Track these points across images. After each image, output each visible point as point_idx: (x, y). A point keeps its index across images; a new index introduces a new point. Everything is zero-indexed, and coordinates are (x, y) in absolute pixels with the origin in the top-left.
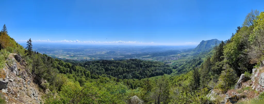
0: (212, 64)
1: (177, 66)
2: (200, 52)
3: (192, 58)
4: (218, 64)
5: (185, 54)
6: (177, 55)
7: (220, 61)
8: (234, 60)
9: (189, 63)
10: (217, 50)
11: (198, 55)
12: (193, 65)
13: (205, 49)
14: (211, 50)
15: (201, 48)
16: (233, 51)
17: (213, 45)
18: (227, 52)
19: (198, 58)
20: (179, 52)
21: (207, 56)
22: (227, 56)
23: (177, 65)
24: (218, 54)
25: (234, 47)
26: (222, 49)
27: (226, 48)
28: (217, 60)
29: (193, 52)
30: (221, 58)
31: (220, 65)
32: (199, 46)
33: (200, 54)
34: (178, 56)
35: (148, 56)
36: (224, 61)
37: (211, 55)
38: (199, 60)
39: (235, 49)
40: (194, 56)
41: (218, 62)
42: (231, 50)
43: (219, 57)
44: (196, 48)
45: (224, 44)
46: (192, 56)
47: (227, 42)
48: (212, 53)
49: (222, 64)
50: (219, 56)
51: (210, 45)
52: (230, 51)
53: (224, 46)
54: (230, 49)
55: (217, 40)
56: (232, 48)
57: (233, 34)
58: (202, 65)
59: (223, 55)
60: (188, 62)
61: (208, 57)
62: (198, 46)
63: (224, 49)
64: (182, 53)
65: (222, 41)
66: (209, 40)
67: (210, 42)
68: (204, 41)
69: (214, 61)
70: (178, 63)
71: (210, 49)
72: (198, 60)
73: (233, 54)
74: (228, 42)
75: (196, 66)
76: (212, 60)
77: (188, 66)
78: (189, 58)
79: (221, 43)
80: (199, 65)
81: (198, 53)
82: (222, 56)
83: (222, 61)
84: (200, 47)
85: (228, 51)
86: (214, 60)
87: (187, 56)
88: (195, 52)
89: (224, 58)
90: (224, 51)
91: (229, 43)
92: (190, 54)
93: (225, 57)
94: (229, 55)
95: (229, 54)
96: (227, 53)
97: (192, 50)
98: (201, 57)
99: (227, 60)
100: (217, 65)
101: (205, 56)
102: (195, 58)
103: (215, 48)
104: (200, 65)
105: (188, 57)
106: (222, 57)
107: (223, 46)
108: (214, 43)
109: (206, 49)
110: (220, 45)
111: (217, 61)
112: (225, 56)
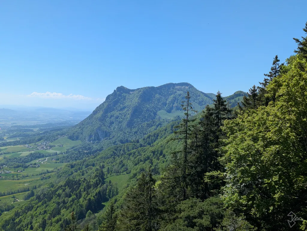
0: (162, 208)
2: (105, 142)
3: (59, 176)
4: (192, 214)
5: (25, 154)
7: (203, 198)
8: (276, 196)
9: (46, 198)
10: (189, 141)
11: (90, 160)
12: (63, 211)
13: (128, 130)
14: (156, 136)
15: (112, 123)
16: (273, 148)
17: (169, 111)
18: (243, 153)
19: (91, 175)
21: (139, 167)
22: (243, 172)
24: (191, 157)
25: (280, 130)
26: (217, 137)
27: (239, 135)
28: (189, 190)
29: (68, 145)
30: (206, 180)
31: (200, 215)
32: (99, 115)
33: (102, 154)
36: (222, 197)
37: (155, 161)
38: (96, 185)
39: (284, 142)
40: (72, 167)
41: (195, 200)
42: (260, 143)
43: (201, 175)
44: (83, 124)
45: (225, 109)
46: (63, 166)
47: (241, 99)
48: (161, 153)
49: (212, 215)
50: (199, 169)
51: (155, 114)
52: (258, 151)
53: (225, 122)
54: (255, 139)
55: (191, 87)
56: (269, 135)
57: (277, 60)
58: (112, 210)
59: (219, 167)
60: (38, 198)
61: (142, 170)
62: (95, 112)
63: (225, 134)
64: (10, 148)
65: (219, 97)
66: (152, 88)
67: (157, 96)
68: (128, 91)
69: (171, 193)
71: (152, 130)
72: (89, 187)
73: (275, 165)
74: (246, 100)
75: (81, 216)
76: (160, 186)
77: (40, 220)
78: (45, 176)
79: (212, 106)
80: (95, 211)
81: (95, 147)
82: (215, 173)
83: (213, 199)
84: (103, 119)
85: (249, 148)
86: (174, 187)
87: (37, 161)
88: (78, 143)
89: (224, 184)
90: (225, 145)
91: (255, 107)
92: (51, 151)
93: (229, 176)
94: (253, 168)
95: (250, 166)
96: (241, 159)
97: (62, 134)
98: (105, 170)
99: (241, 193)
100: (188, 218)
101: (129, 164)
102: (77, 176)
103: (182, 129)
104: (102, 214)
105: (39, 170)
106: (212, 177)
107: (220, 119)
108: (173, 102)
109: (134, 130)
110: (209, 115)
111: (186, 197)
112: (232, 172)
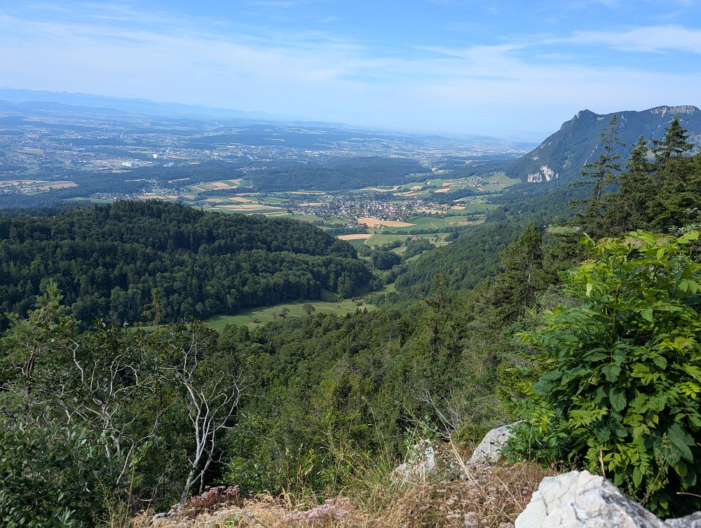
1: (399, 252)
3: (489, 219)
6: (405, 190)
20: (421, 175)
23: (398, 245)
29: (505, 183)
34: (409, 198)
35: (237, 183)
64: (439, 182)
70: (403, 238)
88: (516, 182)
92: (483, 189)
97: (499, 170)
